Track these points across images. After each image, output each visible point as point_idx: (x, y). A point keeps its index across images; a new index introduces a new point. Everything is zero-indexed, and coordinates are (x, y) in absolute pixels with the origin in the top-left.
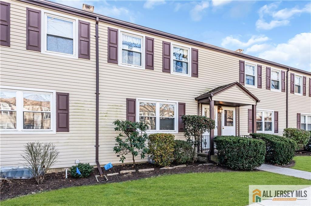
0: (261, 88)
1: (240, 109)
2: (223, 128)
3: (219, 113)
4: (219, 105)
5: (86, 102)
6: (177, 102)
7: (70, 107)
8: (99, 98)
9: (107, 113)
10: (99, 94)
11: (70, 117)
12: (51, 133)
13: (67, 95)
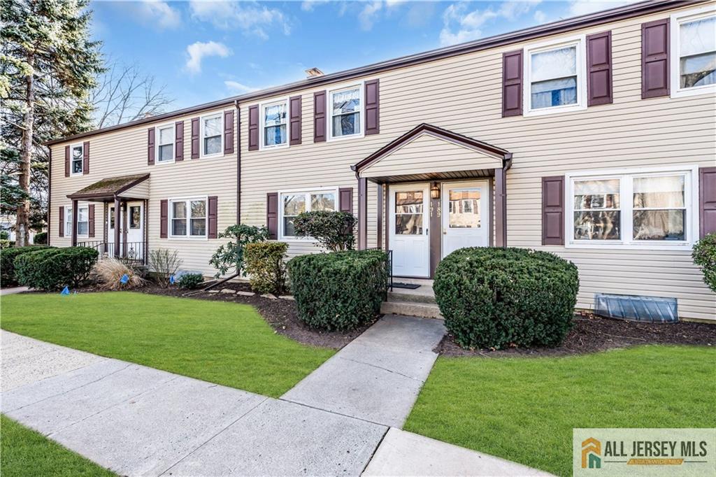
0: (611, 103)
2: (445, 233)
3: (433, 198)
4: (434, 181)
5: (230, 204)
6: (337, 188)
7: (218, 212)
8: (241, 197)
9: (248, 216)
10: (239, 192)
11: (218, 222)
12: (204, 239)
13: (216, 198)
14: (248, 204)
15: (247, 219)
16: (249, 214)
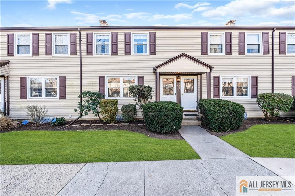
0: (231, 54)
1: (202, 77)
2: (182, 95)
3: (177, 82)
4: (178, 75)
5: (75, 81)
6: (137, 76)
7: (66, 85)
8: (82, 78)
9: (86, 87)
10: (81, 75)
11: (66, 90)
12: (57, 99)
13: (64, 78)
14: (87, 81)
15: (86, 89)
16: (88, 86)
